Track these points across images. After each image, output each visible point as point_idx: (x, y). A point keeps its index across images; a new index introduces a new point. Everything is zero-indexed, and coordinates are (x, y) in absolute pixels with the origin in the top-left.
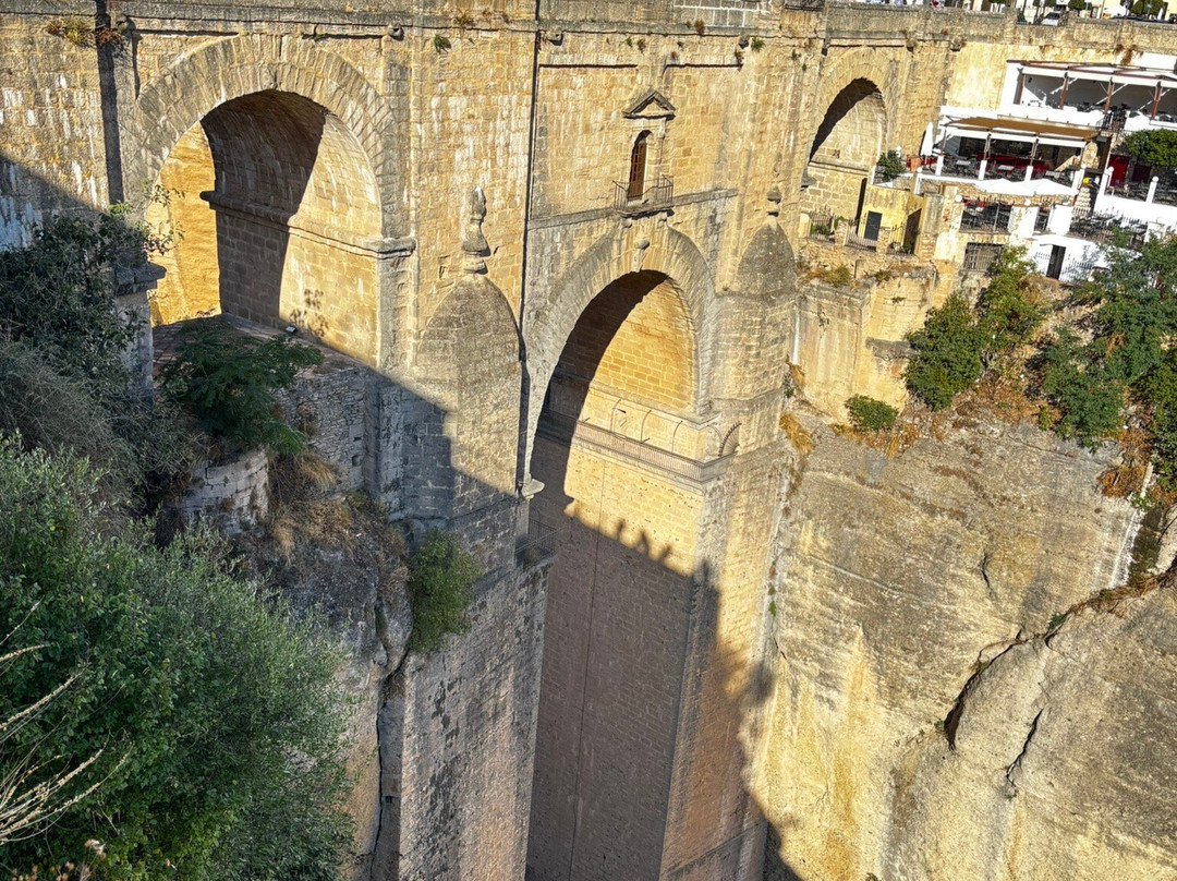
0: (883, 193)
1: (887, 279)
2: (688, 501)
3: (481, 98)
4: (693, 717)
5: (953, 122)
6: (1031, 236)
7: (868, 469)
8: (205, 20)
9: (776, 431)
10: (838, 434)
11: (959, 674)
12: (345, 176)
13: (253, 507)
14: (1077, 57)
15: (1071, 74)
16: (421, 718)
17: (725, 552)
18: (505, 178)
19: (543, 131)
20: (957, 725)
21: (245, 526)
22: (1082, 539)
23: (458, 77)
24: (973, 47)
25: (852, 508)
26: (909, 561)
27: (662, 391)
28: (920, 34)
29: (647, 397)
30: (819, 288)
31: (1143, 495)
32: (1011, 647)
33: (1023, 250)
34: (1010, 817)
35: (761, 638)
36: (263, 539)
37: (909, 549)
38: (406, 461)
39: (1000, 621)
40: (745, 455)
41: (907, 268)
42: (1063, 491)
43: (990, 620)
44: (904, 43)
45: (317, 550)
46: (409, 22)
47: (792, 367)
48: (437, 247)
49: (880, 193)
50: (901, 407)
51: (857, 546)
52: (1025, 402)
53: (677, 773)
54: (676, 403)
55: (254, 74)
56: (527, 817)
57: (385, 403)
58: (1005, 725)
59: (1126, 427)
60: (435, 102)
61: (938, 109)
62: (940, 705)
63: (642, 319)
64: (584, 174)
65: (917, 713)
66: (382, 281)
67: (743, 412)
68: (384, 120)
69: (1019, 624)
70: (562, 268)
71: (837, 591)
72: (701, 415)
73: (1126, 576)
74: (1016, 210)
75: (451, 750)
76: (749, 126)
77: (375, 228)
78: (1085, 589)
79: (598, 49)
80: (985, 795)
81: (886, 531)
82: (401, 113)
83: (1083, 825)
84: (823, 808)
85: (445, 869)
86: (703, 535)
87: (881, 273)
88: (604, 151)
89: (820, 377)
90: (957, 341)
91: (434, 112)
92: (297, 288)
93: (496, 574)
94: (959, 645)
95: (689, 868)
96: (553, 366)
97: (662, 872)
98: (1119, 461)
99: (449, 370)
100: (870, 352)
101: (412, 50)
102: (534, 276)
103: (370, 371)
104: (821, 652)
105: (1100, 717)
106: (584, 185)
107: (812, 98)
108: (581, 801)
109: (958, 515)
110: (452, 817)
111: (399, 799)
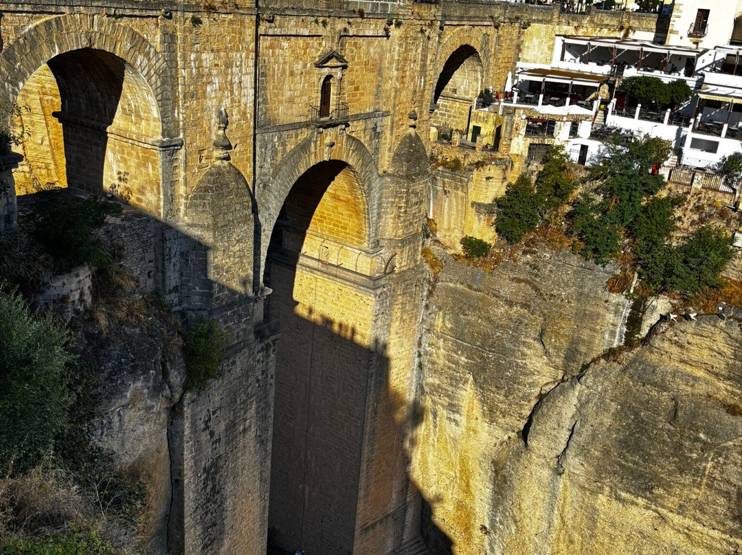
0: (482, 114)
1: (482, 166)
2: (366, 301)
3: (222, 54)
4: (373, 433)
5: (524, 71)
6: (567, 139)
7: (474, 280)
8: (43, 5)
9: (419, 258)
10: (456, 260)
11: (529, 401)
12: (139, 101)
13: (81, 300)
14: (596, 34)
15: (592, 43)
16: (196, 431)
17: (389, 331)
18: (239, 102)
19: (264, 75)
20: (528, 432)
21: (77, 312)
22: (598, 318)
23: (208, 41)
24: (535, 27)
25: (465, 304)
26: (498, 334)
27: (349, 234)
28: (502, 18)
29: (340, 238)
30: (443, 172)
31: (632, 291)
32: (559, 384)
33: (562, 147)
34: (561, 486)
35: (414, 384)
36: (89, 320)
37: (498, 327)
38: (182, 275)
39: (552, 369)
40: (400, 273)
41: (494, 159)
42: (586, 290)
43: (546, 369)
44: (492, 23)
45: (123, 327)
46: (175, 8)
47: (428, 220)
48: (198, 143)
49: (479, 114)
50: (493, 243)
51: (468, 326)
52: (565, 238)
53: (364, 467)
54: (357, 242)
55: (77, 38)
56: (268, 494)
57: (167, 239)
58: (556, 431)
59: (623, 252)
60: (193, 56)
61: (516, 64)
62: (519, 420)
63: (336, 190)
64: (291, 100)
65: (506, 426)
66: (163, 164)
67: (398, 246)
68: (161, 67)
69: (563, 370)
70: (279, 158)
71: (457, 354)
72: (372, 248)
73: (623, 340)
74: (558, 123)
75: (216, 451)
76: (395, 73)
77: (158, 133)
78: (600, 347)
79: (296, 25)
80: (546, 473)
81: (484, 317)
82: (172, 62)
83: (601, 488)
84: (454, 486)
85: (214, 525)
86: (375, 321)
87: (479, 162)
88: (304, 87)
89: (445, 225)
90: (524, 202)
91: (192, 63)
92: (113, 170)
93: (242, 344)
94: (528, 384)
95: (373, 526)
96: (276, 217)
97: (356, 528)
98: (618, 272)
99: (207, 218)
100: (474, 210)
101: (178, 25)
102: (261, 162)
103: (157, 221)
104: (449, 391)
105: (609, 424)
106: (292, 108)
107: (434, 56)
108: (307, 488)
109: (525, 306)
110: (218, 493)
111: (183, 481)
